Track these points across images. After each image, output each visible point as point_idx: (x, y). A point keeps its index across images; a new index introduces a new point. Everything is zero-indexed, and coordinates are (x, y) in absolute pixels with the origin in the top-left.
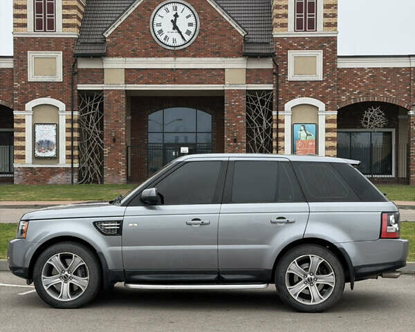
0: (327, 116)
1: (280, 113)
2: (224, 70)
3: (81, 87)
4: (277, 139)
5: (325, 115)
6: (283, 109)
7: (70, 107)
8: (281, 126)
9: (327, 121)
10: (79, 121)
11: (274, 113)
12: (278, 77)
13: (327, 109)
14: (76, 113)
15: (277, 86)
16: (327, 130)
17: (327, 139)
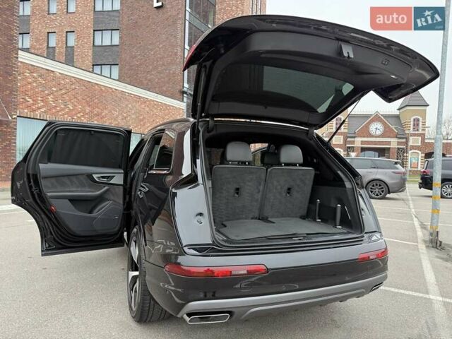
1: (407, 154)
2: (390, 142)
4: (406, 162)
7: (344, 151)
8: (407, 158)
9: (421, 157)
12: (407, 144)
13: (421, 154)
14: (346, 153)
15: (406, 147)
17: (421, 162)
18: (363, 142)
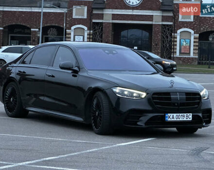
0: (194, 36)
1: (175, 34)
2: (153, 15)
3: (94, 21)
4: (174, 45)
5: (193, 36)
6: (177, 33)
7: (89, 29)
8: (175, 40)
9: (194, 38)
10: (92, 35)
11: (173, 34)
12: (175, 19)
13: (195, 33)
14: (91, 31)
15: (174, 23)
16: (194, 42)
17: (194, 46)
18: (114, 16)
